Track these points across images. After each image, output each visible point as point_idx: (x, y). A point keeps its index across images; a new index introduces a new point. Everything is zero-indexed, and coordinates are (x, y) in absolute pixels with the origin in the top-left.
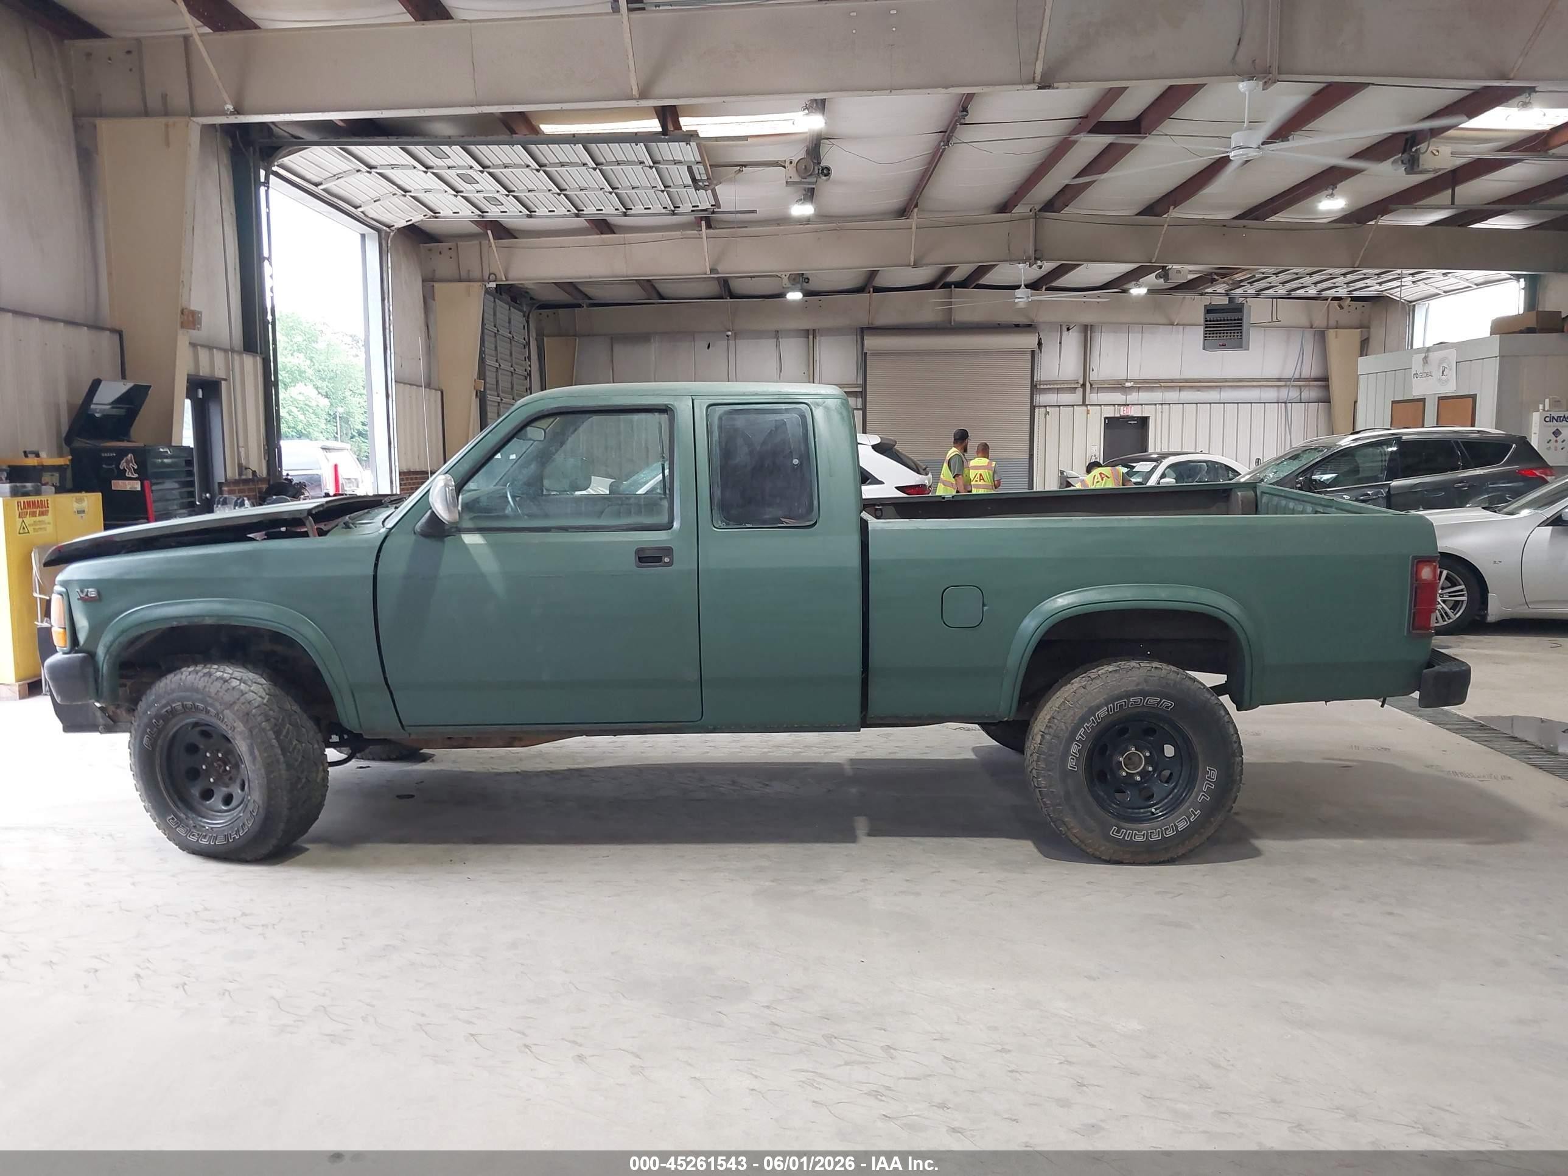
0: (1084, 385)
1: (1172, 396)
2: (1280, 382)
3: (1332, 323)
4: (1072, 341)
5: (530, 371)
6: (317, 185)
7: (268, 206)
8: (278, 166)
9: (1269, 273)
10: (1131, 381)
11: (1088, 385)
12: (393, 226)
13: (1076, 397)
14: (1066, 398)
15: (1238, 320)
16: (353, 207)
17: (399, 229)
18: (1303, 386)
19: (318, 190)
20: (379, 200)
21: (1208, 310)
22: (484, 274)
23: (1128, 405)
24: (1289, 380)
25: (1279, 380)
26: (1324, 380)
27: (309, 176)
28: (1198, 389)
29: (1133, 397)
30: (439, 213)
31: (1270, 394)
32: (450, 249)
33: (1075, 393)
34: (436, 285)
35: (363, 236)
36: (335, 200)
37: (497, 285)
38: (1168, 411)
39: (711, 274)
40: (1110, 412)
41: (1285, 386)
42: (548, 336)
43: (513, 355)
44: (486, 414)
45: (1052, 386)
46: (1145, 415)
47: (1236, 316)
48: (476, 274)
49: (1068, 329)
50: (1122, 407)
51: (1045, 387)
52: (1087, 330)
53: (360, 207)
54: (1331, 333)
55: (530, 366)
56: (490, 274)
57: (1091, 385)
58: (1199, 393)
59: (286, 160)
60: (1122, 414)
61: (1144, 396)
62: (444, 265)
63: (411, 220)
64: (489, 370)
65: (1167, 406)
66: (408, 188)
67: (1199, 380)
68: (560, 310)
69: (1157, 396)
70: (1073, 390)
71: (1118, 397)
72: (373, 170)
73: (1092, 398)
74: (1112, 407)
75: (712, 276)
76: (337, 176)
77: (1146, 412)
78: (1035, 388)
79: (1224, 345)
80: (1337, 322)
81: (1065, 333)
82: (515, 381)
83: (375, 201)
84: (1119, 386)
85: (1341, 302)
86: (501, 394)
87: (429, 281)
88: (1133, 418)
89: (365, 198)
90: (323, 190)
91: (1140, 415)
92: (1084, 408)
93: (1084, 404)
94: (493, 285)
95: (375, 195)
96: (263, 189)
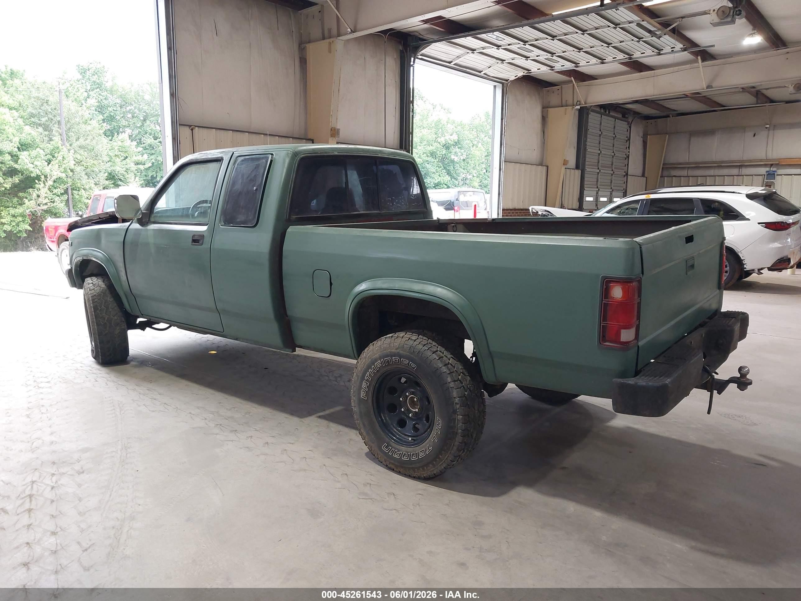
5: (629, 155)
6: (450, 63)
7: (413, 76)
8: (420, 55)
12: (509, 80)
16: (479, 72)
17: (512, 81)
19: (451, 65)
20: (491, 67)
22: (574, 102)
27: (444, 59)
30: (531, 70)
32: (558, 90)
34: (549, 109)
35: (495, 87)
36: (468, 70)
37: (580, 107)
39: (707, 89)
42: (650, 135)
43: (615, 147)
44: (584, 178)
48: (570, 102)
53: (482, 71)
55: (629, 152)
56: (578, 101)
59: (423, 52)
62: (554, 99)
63: (517, 76)
64: (588, 154)
66: (504, 59)
68: (659, 120)
72: (474, 51)
75: (708, 90)
76: (458, 57)
82: (614, 160)
83: (489, 68)
86: (600, 168)
87: (545, 108)
89: (483, 67)
90: (454, 64)
94: (578, 107)
95: (489, 65)
96: (412, 68)
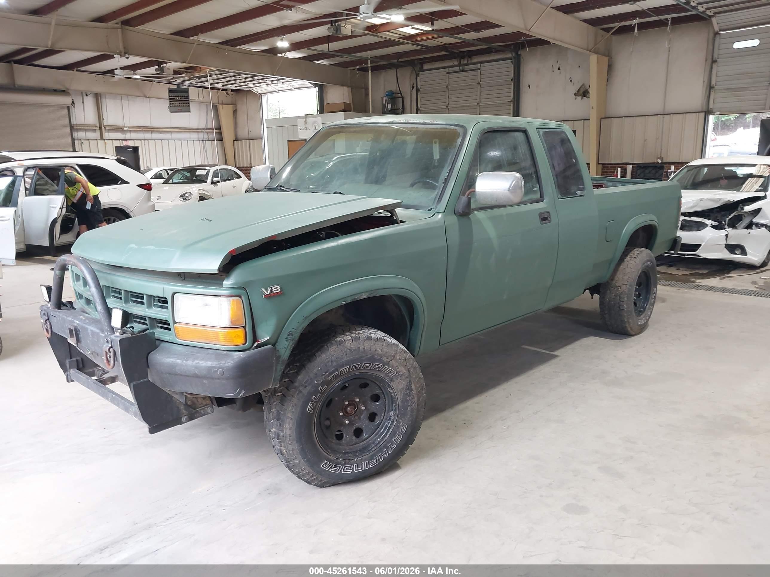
0: (100, 128)
1: (148, 136)
2: (198, 130)
3: (220, 102)
4: (89, 102)
9: (213, 74)
10: (127, 127)
11: (103, 128)
13: (97, 135)
14: (90, 135)
15: (186, 97)
18: (209, 132)
21: (170, 91)
23: (127, 140)
24: (203, 129)
25: (198, 129)
26: (219, 129)
28: (161, 132)
29: (128, 136)
31: (194, 136)
33: (95, 132)
38: (147, 143)
40: (118, 144)
41: (202, 132)
45: (82, 128)
46: (136, 146)
47: (185, 95)
49: (87, 95)
50: (124, 141)
51: (80, 128)
52: (97, 97)
54: (220, 107)
57: (105, 128)
58: (161, 134)
60: (124, 145)
61: (134, 135)
65: (147, 141)
67: (160, 128)
69: (140, 135)
70: (94, 130)
71: (120, 136)
73: (106, 135)
74: (118, 141)
77: (137, 144)
78: (72, 128)
79: (181, 110)
80: (222, 101)
81: (85, 97)
84: (120, 129)
85: (227, 91)
88: (130, 147)
91: (133, 146)
92: (103, 141)
93: (102, 138)
